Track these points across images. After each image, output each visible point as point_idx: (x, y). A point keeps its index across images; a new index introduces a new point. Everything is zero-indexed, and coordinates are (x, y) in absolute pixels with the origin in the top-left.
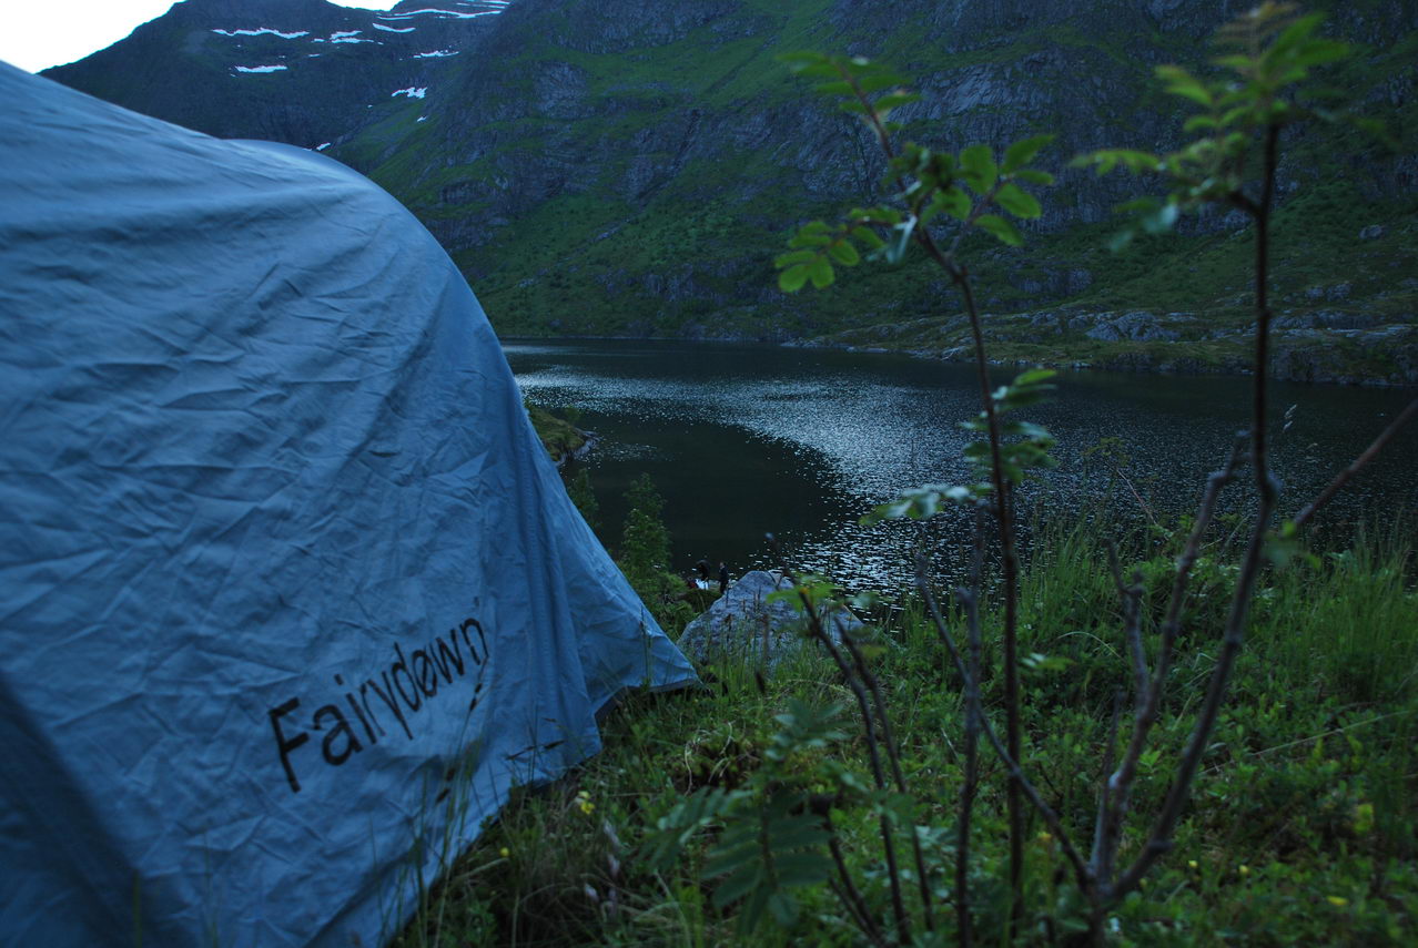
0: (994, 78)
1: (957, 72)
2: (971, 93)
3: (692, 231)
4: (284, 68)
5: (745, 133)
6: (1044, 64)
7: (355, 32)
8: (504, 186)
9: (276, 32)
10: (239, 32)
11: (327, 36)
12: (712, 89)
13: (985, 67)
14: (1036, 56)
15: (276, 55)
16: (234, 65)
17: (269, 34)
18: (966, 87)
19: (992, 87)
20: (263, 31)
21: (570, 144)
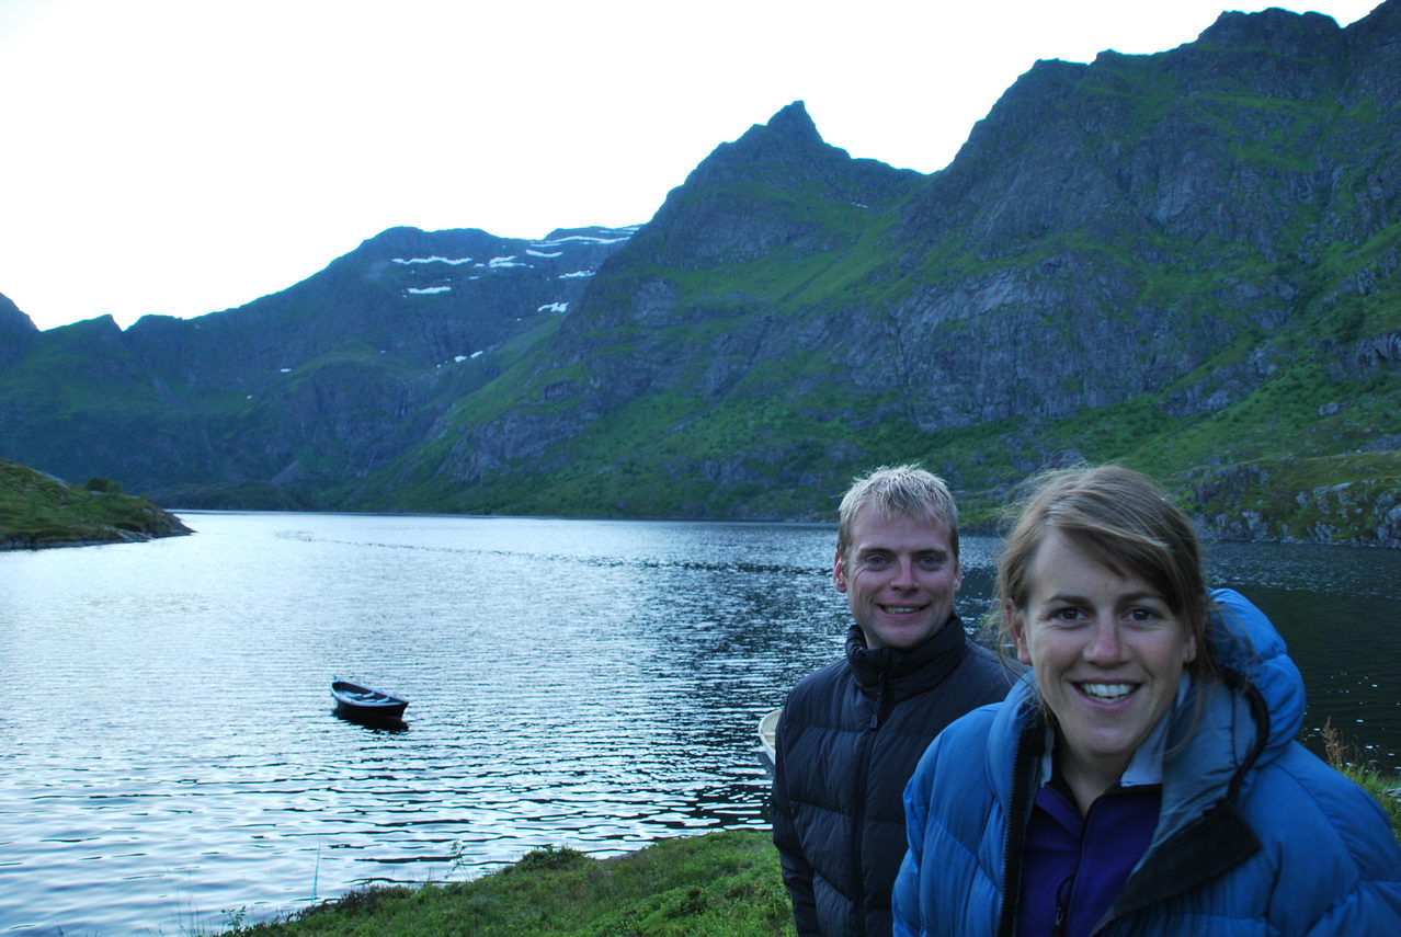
0: (1017, 280)
1: (985, 276)
2: (996, 293)
3: (751, 424)
4: (448, 289)
5: (807, 336)
6: (1059, 266)
7: (510, 258)
8: (597, 385)
9: (444, 260)
10: (414, 260)
11: (486, 262)
12: (786, 299)
13: (1009, 271)
14: (1052, 260)
15: (444, 278)
16: (406, 287)
17: (439, 261)
18: (993, 289)
19: (1014, 289)
20: (434, 259)
21: (657, 348)
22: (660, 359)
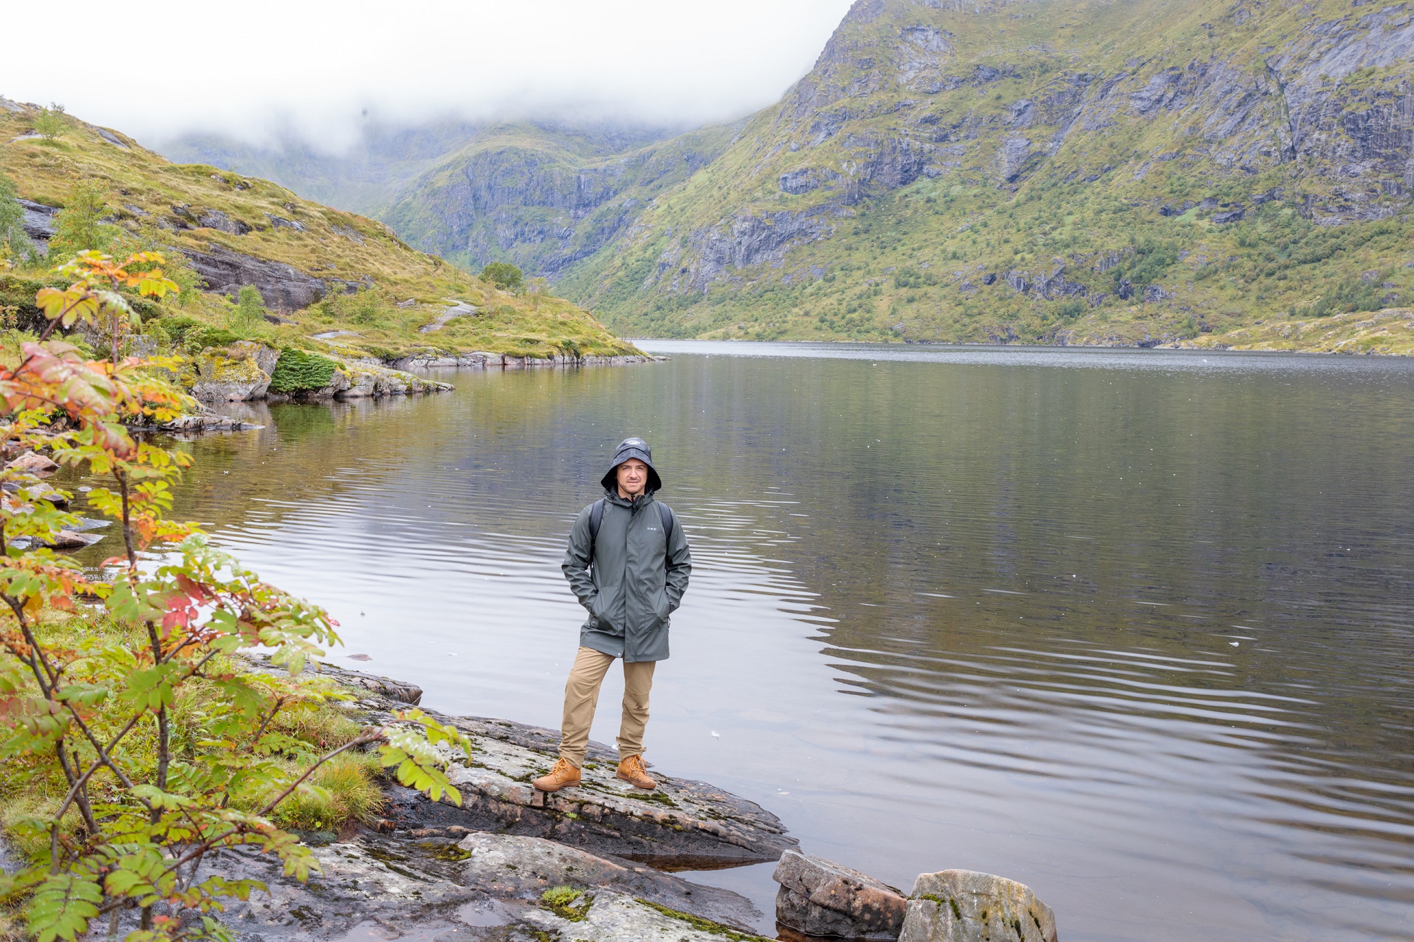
3: (1068, 219)
5: (1141, 98)
12: (1105, 50)
21: (930, 121)
22: (935, 136)
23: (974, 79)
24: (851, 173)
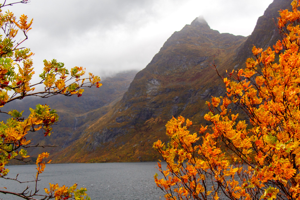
21: (154, 103)
22: (155, 106)
23: (165, 92)
24: (133, 117)
